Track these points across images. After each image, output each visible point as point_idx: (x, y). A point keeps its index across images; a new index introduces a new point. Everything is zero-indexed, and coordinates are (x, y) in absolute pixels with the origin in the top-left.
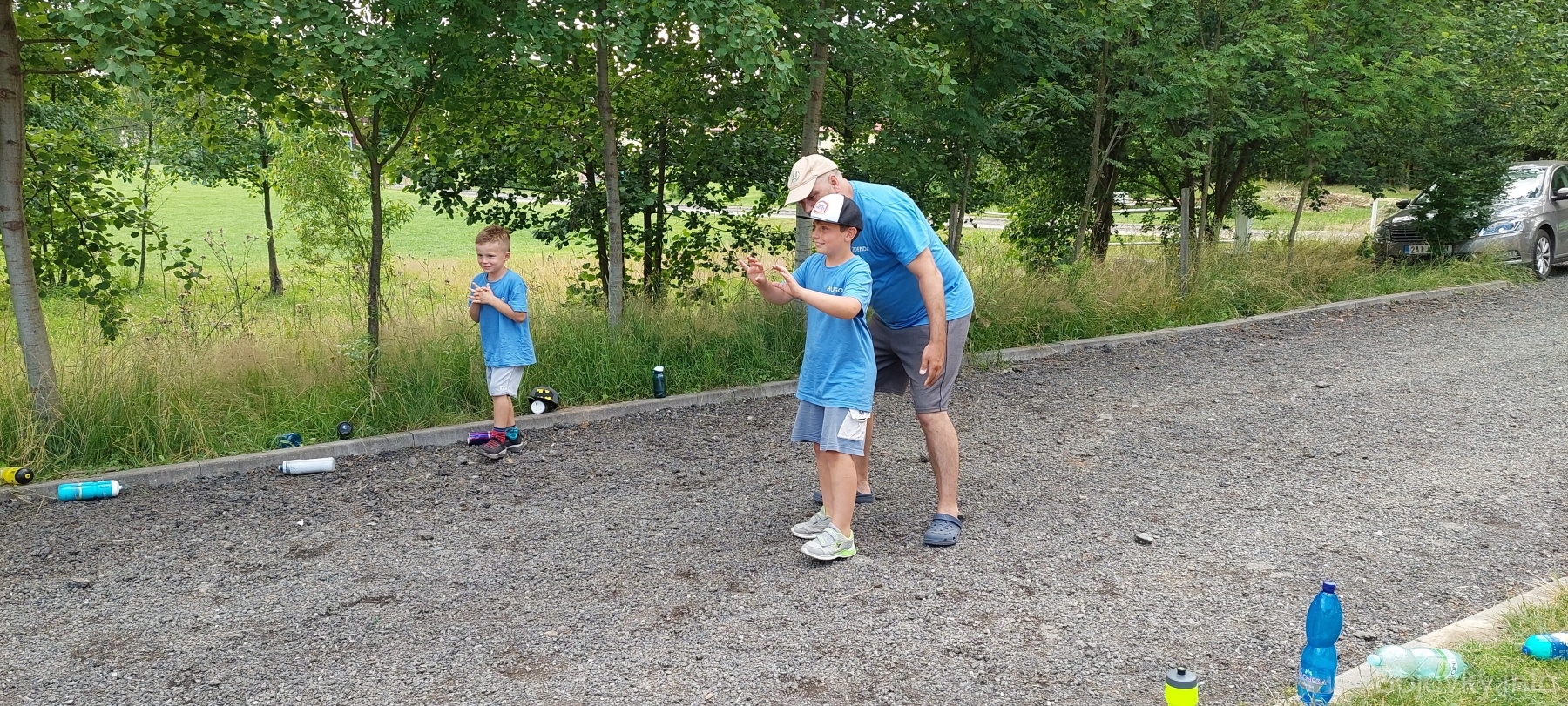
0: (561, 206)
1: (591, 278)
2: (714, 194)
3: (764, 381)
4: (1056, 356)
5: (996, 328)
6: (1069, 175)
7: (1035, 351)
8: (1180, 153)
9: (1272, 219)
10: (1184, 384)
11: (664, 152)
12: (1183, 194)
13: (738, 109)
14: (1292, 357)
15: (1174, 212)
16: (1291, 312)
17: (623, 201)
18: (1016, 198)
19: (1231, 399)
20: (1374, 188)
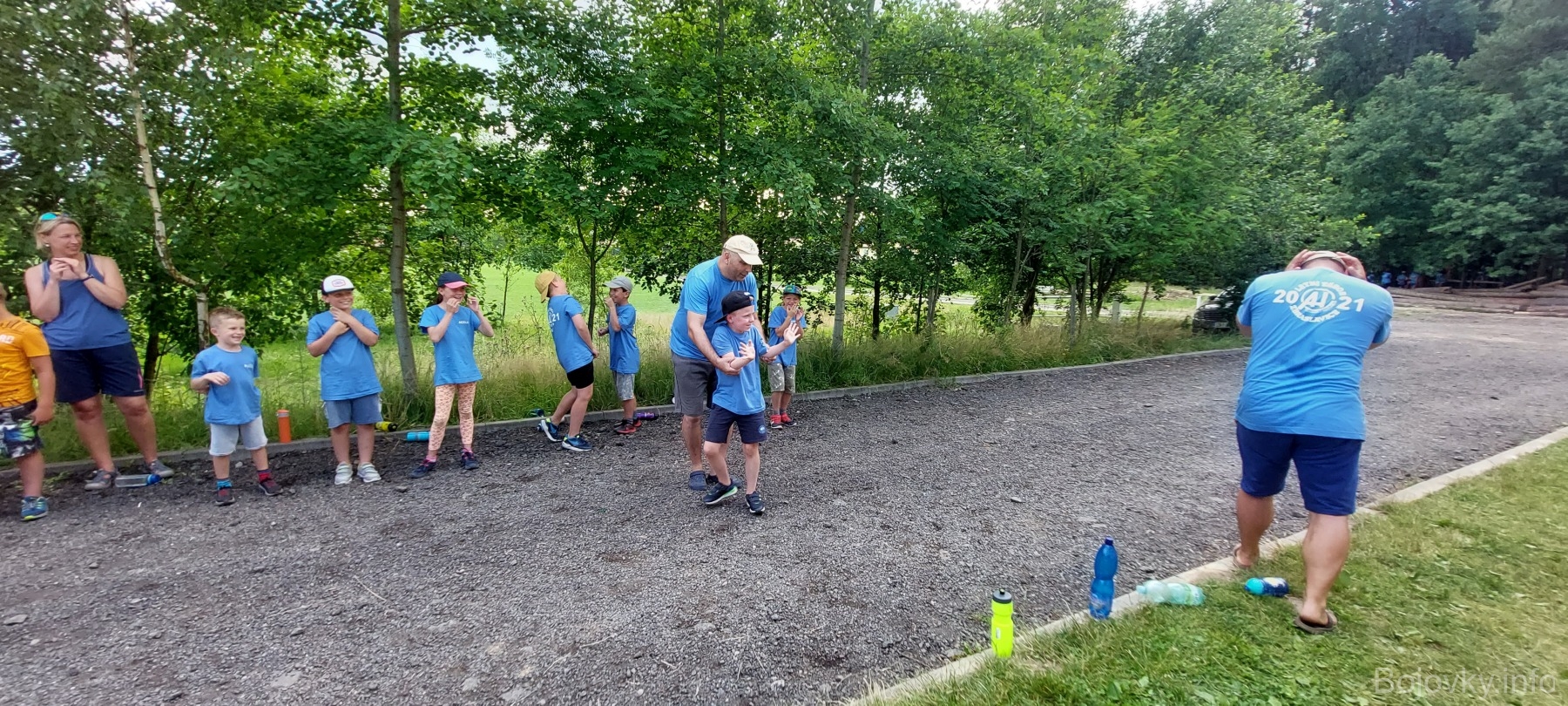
4: (989, 382)
5: (953, 364)
7: (977, 378)
10: (1063, 402)
14: (1132, 388)
15: (1073, 299)
20: (1194, 287)
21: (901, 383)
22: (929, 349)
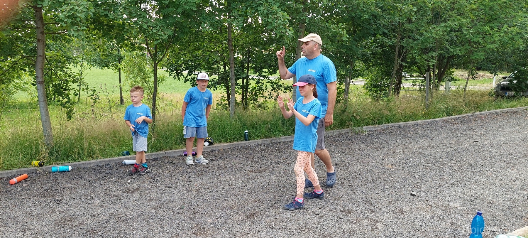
0: (215, 77)
1: (224, 100)
2: (265, 73)
3: (281, 136)
4: (382, 129)
5: (361, 119)
6: (387, 67)
7: (375, 127)
8: (426, 60)
9: (458, 82)
10: (427, 140)
11: (249, 59)
12: (427, 74)
13: (274, 45)
14: (465, 131)
15: (424, 79)
16: (465, 115)
17: (236, 75)
18: (368, 74)
19: (444, 145)
20: (495, 72)
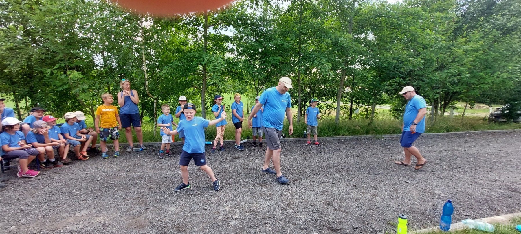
14: (459, 143)
20: (489, 104)
21: (360, 136)
22: (372, 124)
